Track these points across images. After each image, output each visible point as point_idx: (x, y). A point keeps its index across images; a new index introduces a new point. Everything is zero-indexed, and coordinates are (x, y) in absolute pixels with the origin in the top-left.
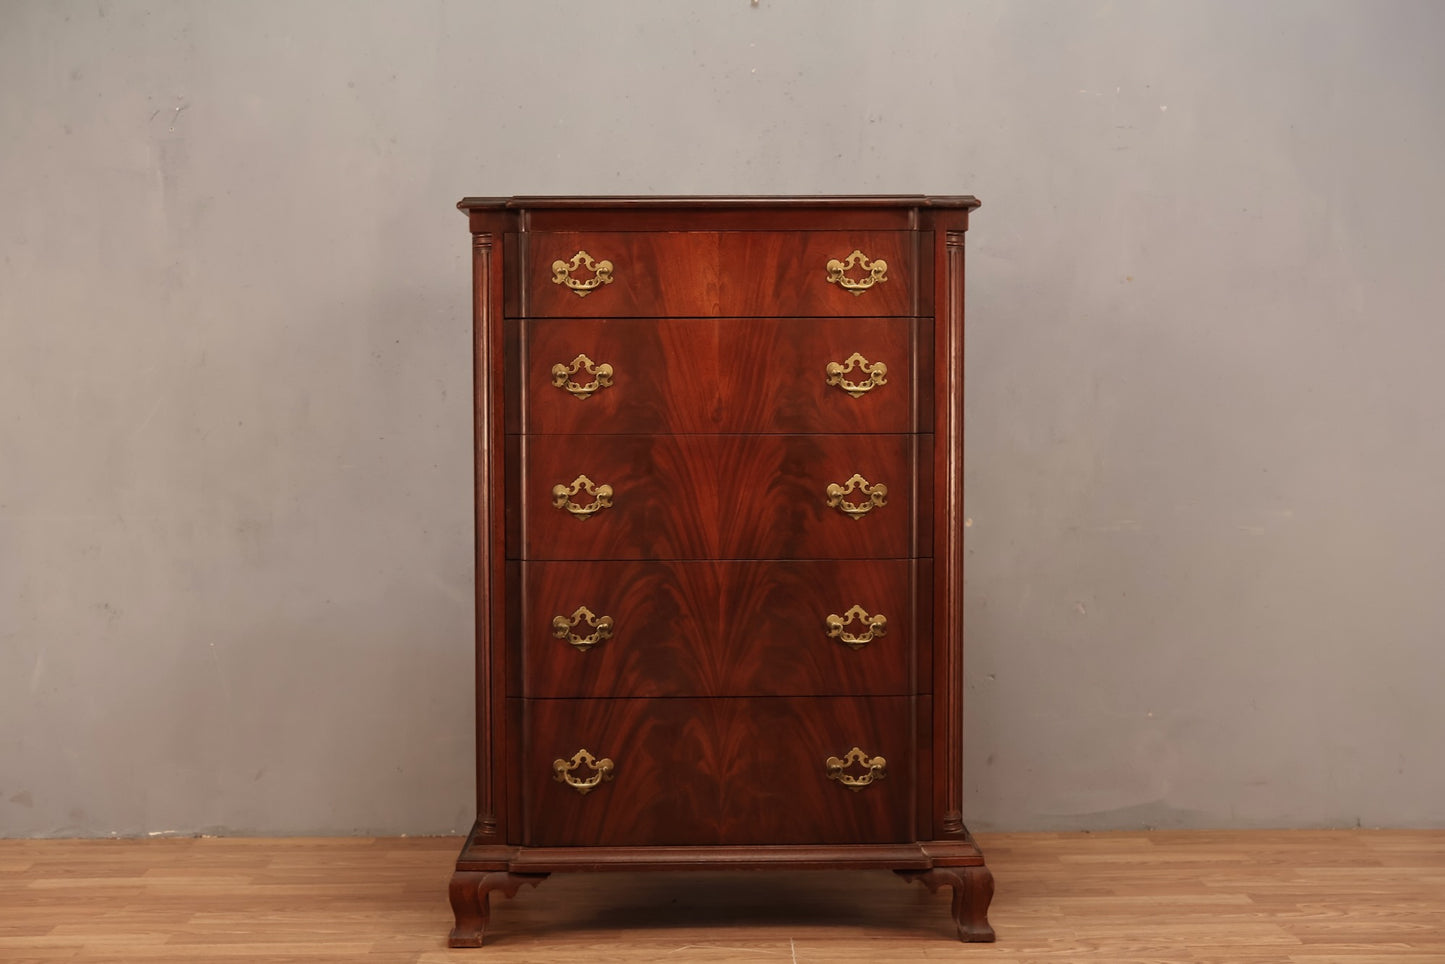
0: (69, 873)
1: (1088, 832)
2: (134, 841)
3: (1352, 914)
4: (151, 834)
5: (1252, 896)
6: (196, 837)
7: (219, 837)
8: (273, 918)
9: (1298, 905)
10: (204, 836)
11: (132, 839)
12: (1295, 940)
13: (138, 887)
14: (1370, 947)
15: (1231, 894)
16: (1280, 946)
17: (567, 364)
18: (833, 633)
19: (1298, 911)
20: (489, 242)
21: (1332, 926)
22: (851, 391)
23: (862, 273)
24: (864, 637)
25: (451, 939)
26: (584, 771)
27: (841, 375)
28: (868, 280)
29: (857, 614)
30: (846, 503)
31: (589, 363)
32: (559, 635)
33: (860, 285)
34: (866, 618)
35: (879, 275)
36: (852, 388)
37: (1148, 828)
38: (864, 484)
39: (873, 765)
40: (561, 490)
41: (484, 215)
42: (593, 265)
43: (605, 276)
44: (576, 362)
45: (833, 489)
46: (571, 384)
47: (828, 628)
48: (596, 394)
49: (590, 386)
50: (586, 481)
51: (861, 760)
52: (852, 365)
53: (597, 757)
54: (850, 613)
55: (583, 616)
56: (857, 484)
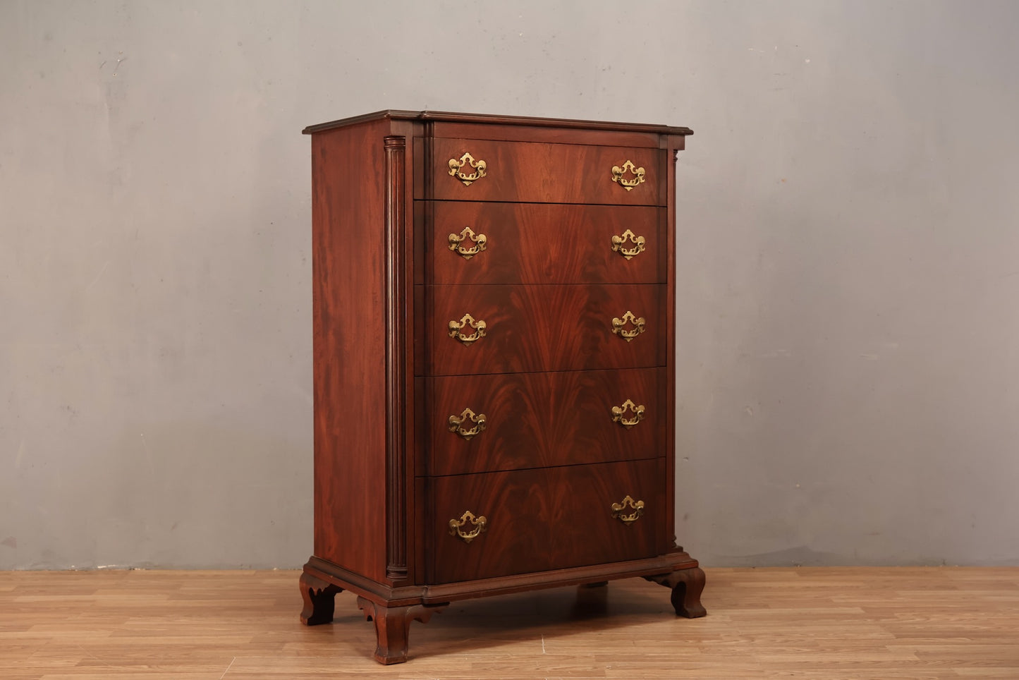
0: (42, 592)
1: (754, 568)
2: (87, 572)
3: (932, 620)
4: (99, 567)
5: (863, 608)
6: (130, 569)
7: (146, 569)
8: (183, 621)
9: (896, 615)
10: (136, 569)
11: (86, 571)
12: (891, 635)
13: (91, 601)
14: (943, 640)
15: (851, 607)
16: (880, 639)
17: (458, 234)
18: (616, 419)
19: (896, 618)
20: (403, 143)
21: (918, 627)
22: (625, 255)
23: (631, 176)
24: (633, 421)
25: (387, 659)
26: (469, 527)
27: (620, 244)
28: (635, 181)
29: (629, 406)
30: (623, 331)
31: (472, 233)
32: (453, 429)
33: (631, 184)
34: (634, 408)
35: (641, 178)
36: (626, 253)
37: (796, 565)
38: (633, 317)
39: (637, 507)
40: (454, 325)
41: (400, 123)
42: (474, 163)
43: (481, 172)
44: (464, 233)
45: (616, 321)
46: (461, 248)
47: (613, 415)
48: (476, 256)
49: (473, 250)
50: (470, 318)
51: (631, 504)
52: (626, 238)
53: (477, 516)
54: (625, 405)
55: (468, 415)
56: (629, 317)
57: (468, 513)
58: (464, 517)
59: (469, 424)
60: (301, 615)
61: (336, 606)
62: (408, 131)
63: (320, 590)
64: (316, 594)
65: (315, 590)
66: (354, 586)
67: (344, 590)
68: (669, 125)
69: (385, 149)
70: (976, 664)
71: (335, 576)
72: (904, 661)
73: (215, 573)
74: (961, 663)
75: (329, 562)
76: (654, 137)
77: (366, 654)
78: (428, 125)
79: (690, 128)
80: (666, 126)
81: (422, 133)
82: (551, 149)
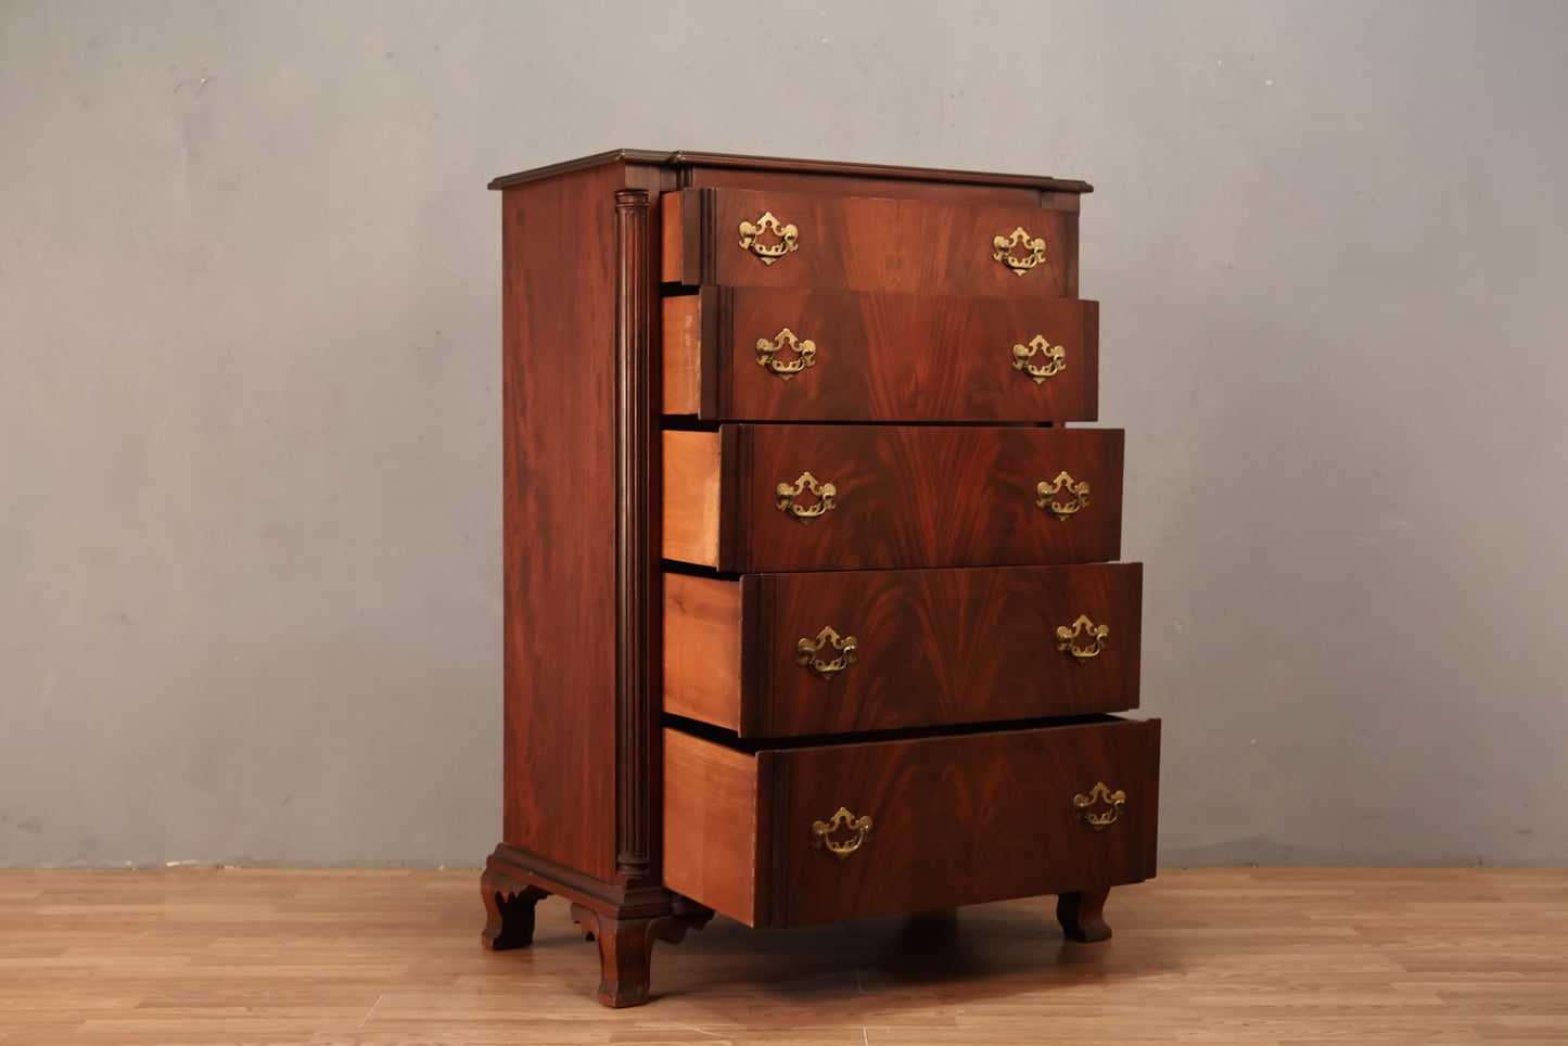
0: (82, 901)
2: (151, 871)
3: (1463, 945)
4: (169, 864)
5: (1356, 929)
6: (217, 867)
7: (243, 868)
8: (300, 943)
9: (1407, 937)
10: (226, 867)
11: (149, 869)
12: (1399, 968)
13: (156, 914)
14: (1480, 975)
15: (1336, 926)
16: (1383, 974)
17: (771, 339)
18: (1062, 647)
19: (1405, 942)
20: (644, 200)
21: (1441, 956)
22: (1034, 376)
23: (1023, 251)
24: (1090, 650)
25: (617, 1000)
26: (844, 834)
27: (1026, 358)
28: (1029, 259)
29: (1083, 625)
30: (1054, 504)
31: (793, 339)
32: (804, 660)
33: (1023, 264)
34: (1092, 629)
35: (1039, 255)
36: (1036, 373)
37: (1251, 865)
38: (1070, 482)
39: (1115, 801)
40: (785, 490)
41: (639, 170)
42: (779, 228)
43: (790, 243)
44: (780, 337)
45: (1043, 487)
46: (775, 362)
47: (1058, 640)
48: (800, 374)
49: (794, 365)
50: (811, 479)
51: (1104, 795)
52: (1035, 348)
53: (857, 815)
54: (1077, 624)
55: (829, 637)
56: (1064, 482)
57: (843, 812)
58: (836, 818)
59: (830, 653)
60: (484, 934)
61: (538, 922)
62: (653, 182)
63: (512, 895)
64: (506, 900)
65: (505, 895)
66: (567, 888)
67: (551, 894)
68: (1056, 176)
69: (617, 211)
70: (1534, 1010)
71: (535, 873)
72: (1420, 1006)
73: (349, 873)
74: (1510, 1008)
75: (526, 851)
76: (1033, 195)
77: (584, 992)
78: (682, 174)
79: (1089, 183)
80: (1050, 178)
81: (675, 185)
82: (899, 207)
